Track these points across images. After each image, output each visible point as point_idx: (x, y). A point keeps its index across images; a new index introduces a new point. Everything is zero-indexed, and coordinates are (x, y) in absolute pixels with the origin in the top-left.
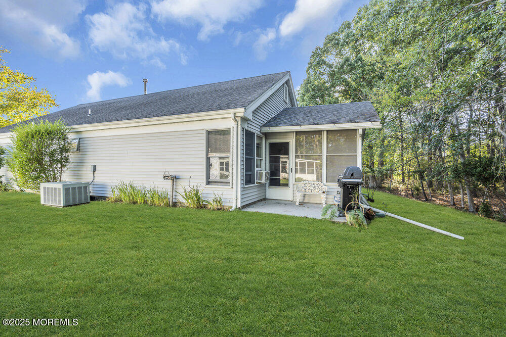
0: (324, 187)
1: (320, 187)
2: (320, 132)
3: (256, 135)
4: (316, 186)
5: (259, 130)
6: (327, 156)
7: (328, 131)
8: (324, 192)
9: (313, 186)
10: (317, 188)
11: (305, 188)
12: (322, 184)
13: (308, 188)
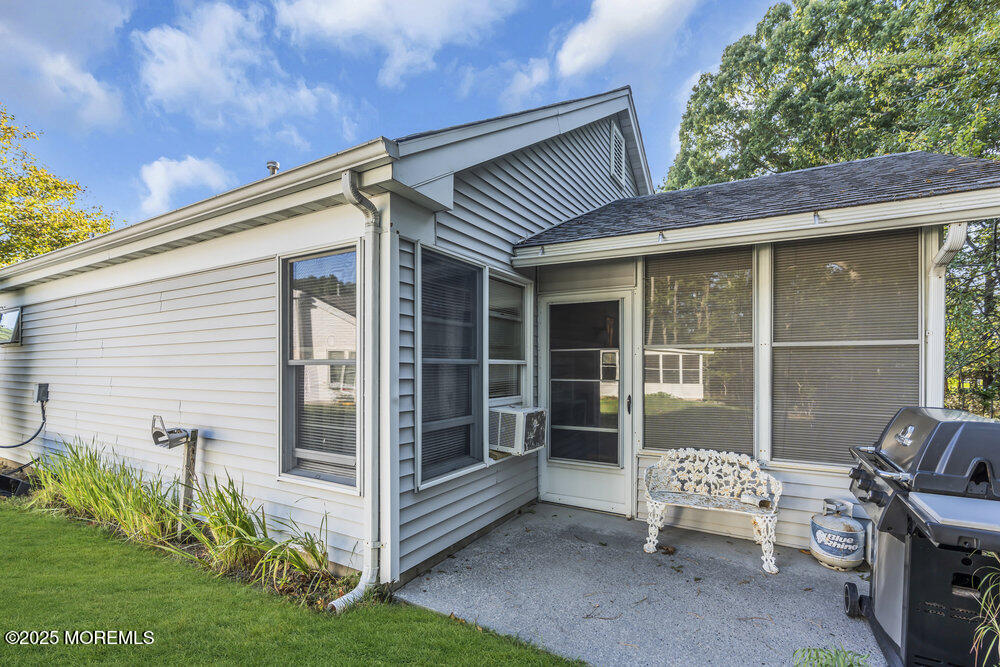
0: (762, 476)
1: (746, 475)
2: (743, 253)
3: (486, 274)
4: (726, 469)
5: (504, 258)
6: (774, 349)
7: (777, 247)
8: (764, 504)
9: (714, 468)
10: (731, 479)
11: (683, 475)
12: (754, 466)
13: (695, 477)
